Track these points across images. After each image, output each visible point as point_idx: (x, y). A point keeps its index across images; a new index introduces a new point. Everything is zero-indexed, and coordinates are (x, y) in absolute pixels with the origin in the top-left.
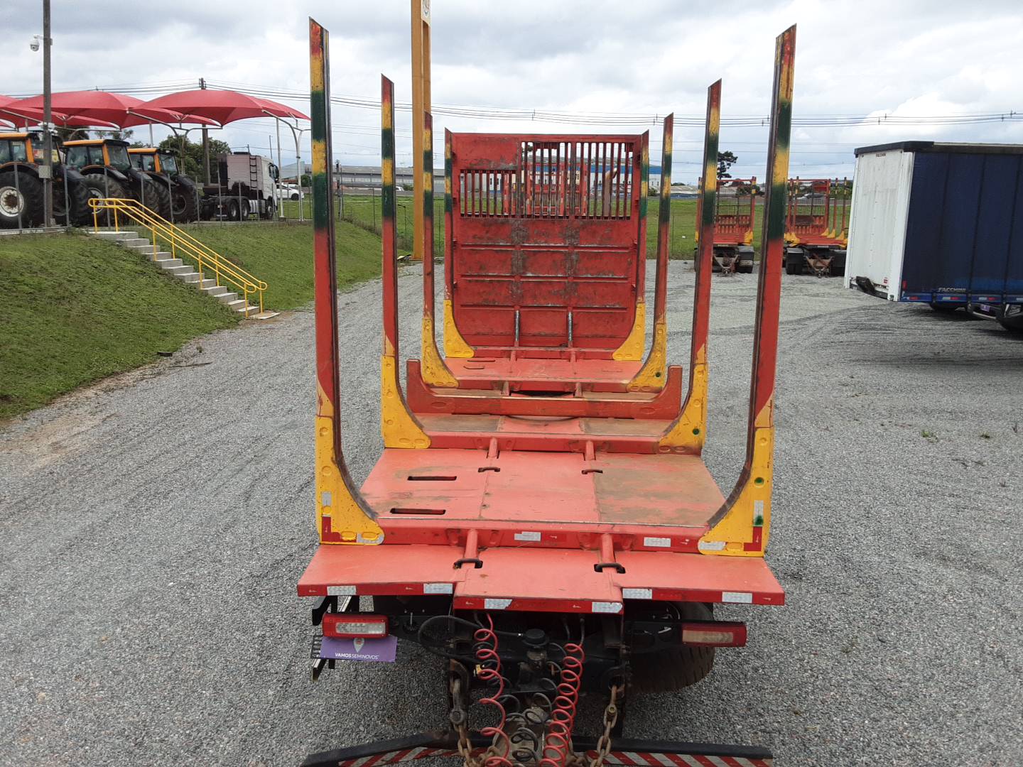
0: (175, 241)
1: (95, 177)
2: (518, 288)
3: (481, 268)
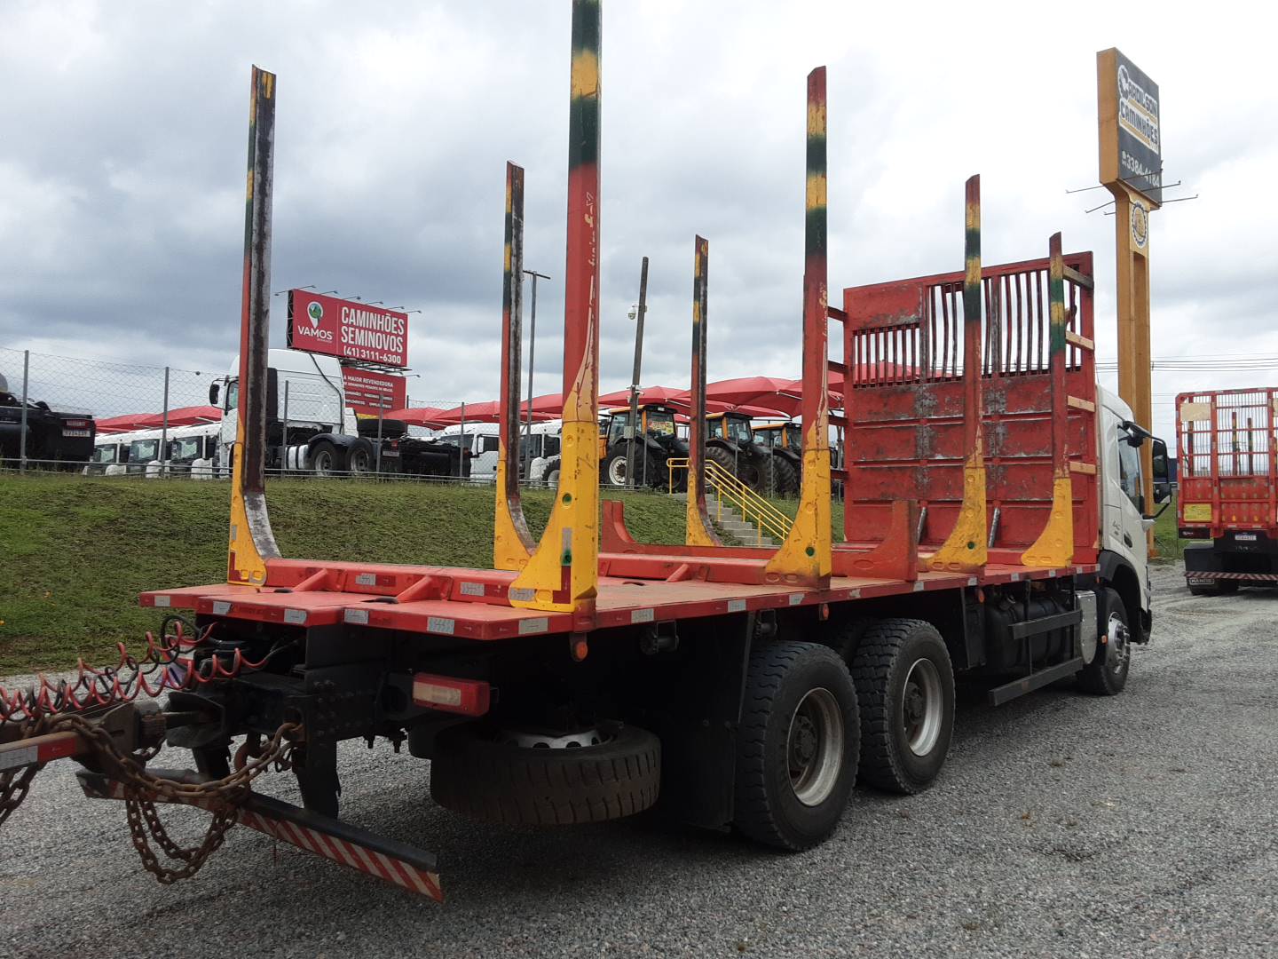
0: (747, 506)
1: (711, 450)
2: (924, 476)
3: (878, 452)
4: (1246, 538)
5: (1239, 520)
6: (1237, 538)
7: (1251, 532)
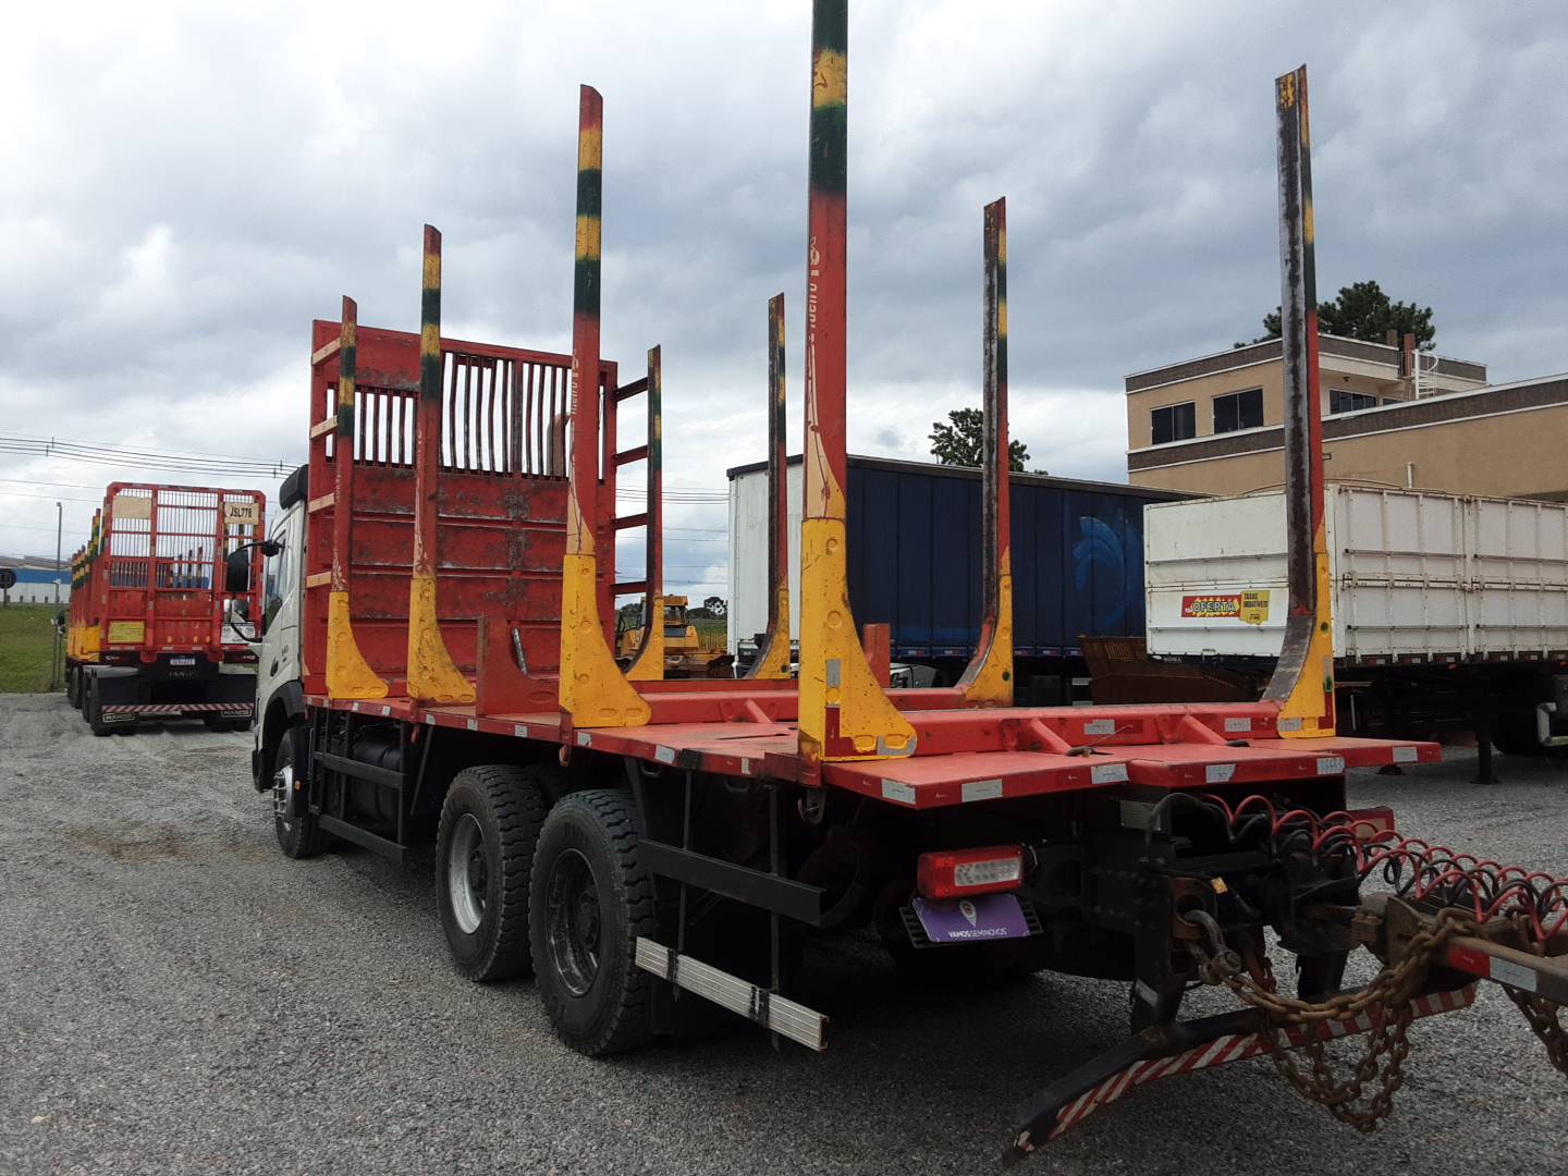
4: (183, 662)
5: (175, 642)
6: (172, 662)
7: (188, 656)
